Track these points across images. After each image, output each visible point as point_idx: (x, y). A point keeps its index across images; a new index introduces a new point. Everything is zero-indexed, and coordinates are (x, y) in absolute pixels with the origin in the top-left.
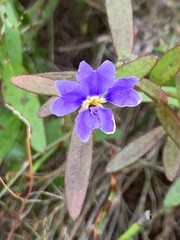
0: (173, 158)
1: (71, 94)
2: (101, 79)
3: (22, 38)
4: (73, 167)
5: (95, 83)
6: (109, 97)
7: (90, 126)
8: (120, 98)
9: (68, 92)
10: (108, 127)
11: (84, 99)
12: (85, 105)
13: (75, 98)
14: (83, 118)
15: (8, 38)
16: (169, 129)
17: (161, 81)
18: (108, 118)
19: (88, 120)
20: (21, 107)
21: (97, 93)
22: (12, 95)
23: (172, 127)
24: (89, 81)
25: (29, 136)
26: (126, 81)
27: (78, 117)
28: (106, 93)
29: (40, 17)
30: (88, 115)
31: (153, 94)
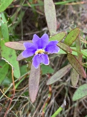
0: (75, 77)
1: (30, 48)
2: (43, 42)
3: (9, 29)
4: (32, 80)
5: (40, 43)
6: (46, 50)
7: (39, 62)
8: (51, 50)
9: (29, 47)
10: (46, 62)
11: (36, 50)
12: (36, 53)
13: (32, 50)
14: (35, 58)
15: (2, 29)
16: (73, 64)
17: (69, 43)
18: (46, 58)
19: (38, 59)
20: (9, 59)
21: (41, 48)
22: (5, 54)
23: (74, 64)
24: (37, 43)
25: (13, 72)
26: (53, 42)
27: (33, 58)
28: (45, 48)
29: (17, 20)
30: (37, 57)
31: (65, 49)
